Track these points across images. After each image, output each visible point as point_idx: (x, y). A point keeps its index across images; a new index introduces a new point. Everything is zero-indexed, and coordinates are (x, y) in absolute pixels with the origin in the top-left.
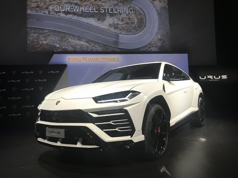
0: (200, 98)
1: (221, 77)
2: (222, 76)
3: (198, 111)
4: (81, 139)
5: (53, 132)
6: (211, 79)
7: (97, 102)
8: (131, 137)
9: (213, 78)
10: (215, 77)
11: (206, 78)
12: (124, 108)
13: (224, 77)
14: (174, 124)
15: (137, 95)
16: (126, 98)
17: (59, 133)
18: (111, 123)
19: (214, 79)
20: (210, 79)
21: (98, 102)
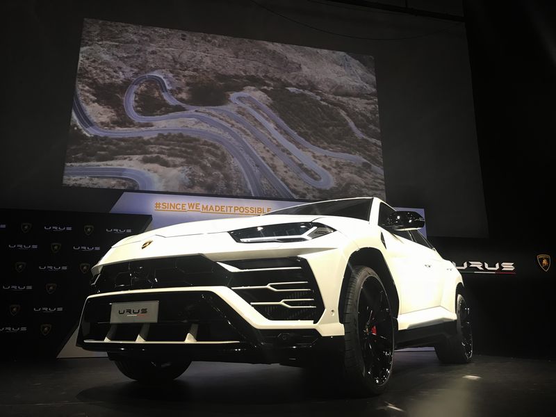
0: (459, 296)
1: (501, 267)
2: (504, 264)
3: (456, 321)
4: (195, 327)
5: (129, 311)
6: (478, 270)
7: (238, 241)
8: (314, 323)
9: (483, 266)
10: (486, 265)
11: (468, 266)
12: (299, 256)
13: (508, 267)
14: (406, 328)
15: (326, 233)
16: (304, 236)
17: (144, 311)
18: (268, 286)
19: (486, 270)
20: (476, 269)
21: (241, 240)
